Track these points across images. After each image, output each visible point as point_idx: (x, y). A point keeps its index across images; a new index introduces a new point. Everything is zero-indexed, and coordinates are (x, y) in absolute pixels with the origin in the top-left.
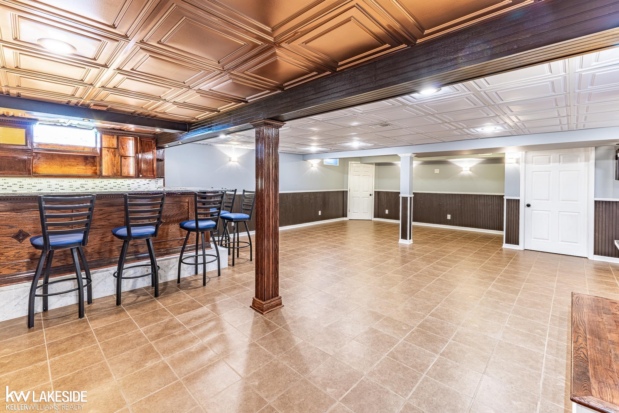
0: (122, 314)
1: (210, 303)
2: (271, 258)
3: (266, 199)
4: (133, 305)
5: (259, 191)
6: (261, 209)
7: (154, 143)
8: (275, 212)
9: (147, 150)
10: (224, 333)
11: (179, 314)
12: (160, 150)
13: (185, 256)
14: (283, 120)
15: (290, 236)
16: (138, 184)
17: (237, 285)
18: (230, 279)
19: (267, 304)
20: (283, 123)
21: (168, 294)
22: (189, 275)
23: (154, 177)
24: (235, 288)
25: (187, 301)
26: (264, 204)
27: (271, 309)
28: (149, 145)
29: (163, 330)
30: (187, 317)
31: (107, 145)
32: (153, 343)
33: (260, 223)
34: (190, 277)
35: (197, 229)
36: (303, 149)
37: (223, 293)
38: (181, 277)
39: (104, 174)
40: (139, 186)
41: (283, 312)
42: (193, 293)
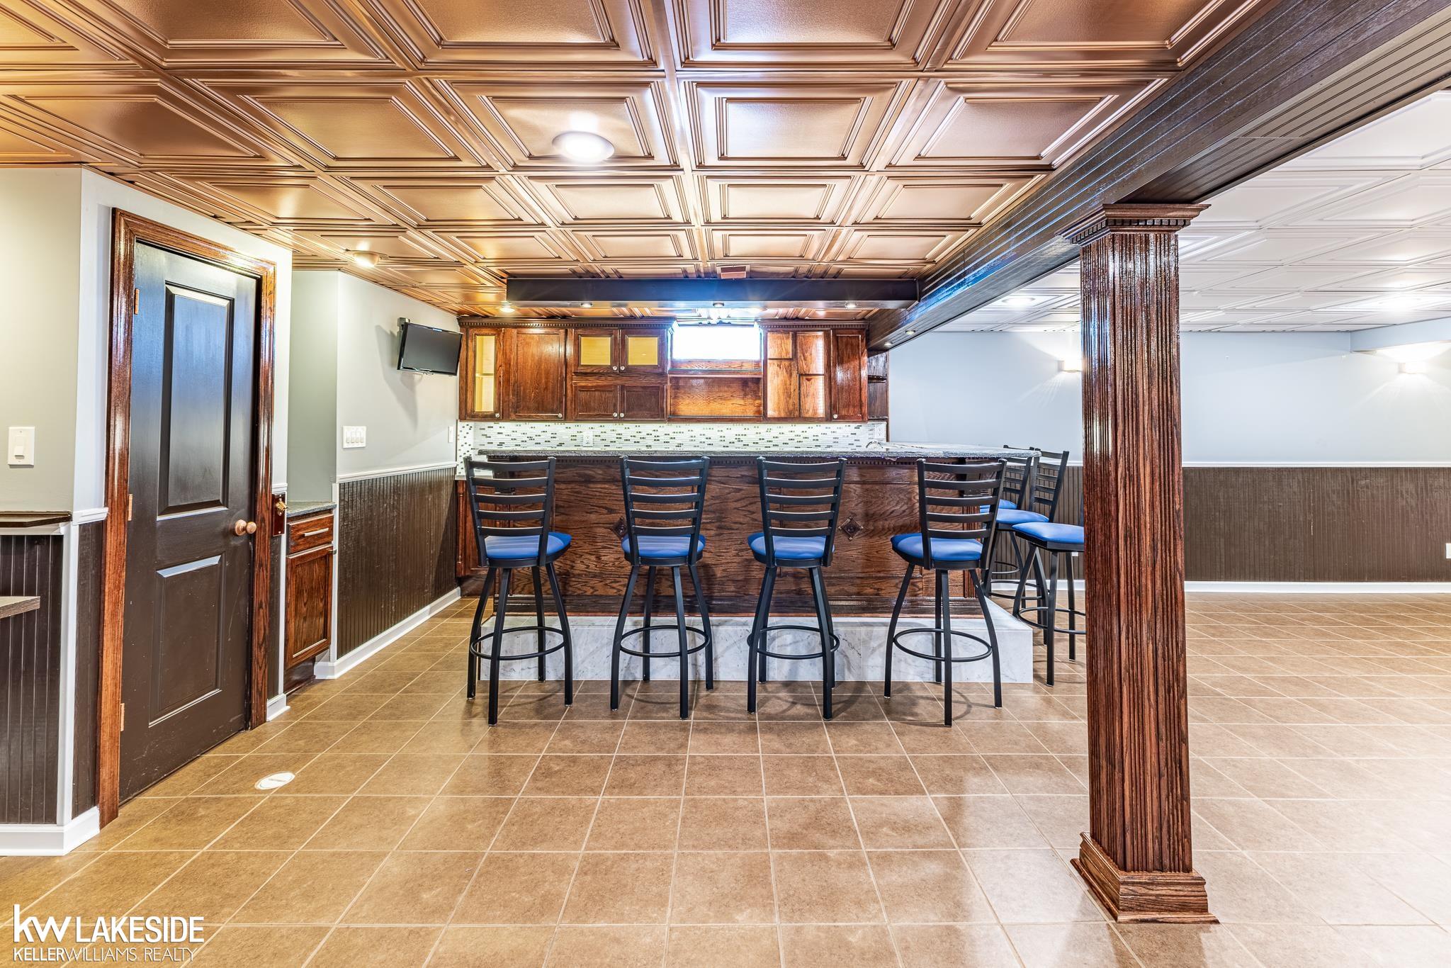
0: (749, 738)
1: (947, 791)
2: (1149, 714)
3: (1121, 492)
4: (777, 724)
5: (1097, 461)
6: (1104, 523)
7: (862, 341)
8: (1166, 544)
9: (849, 357)
10: (960, 925)
11: (860, 791)
12: (879, 355)
13: (903, 624)
14: (1195, 194)
15: (1293, 623)
16: (835, 435)
17: (1047, 758)
18: (1028, 725)
19: (1133, 884)
20: (1194, 206)
21: (853, 719)
22: (918, 680)
23: (863, 418)
24: (1037, 766)
25: (891, 758)
26: (1113, 508)
27: (1153, 910)
28: (852, 345)
29: (806, 827)
30: (874, 812)
31: (777, 353)
32: (774, 853)
33: (1099, 576)
34: (921, 684)
35: (926, 560)
36: (1343, 308)
37: (996, 769)
38: (894, 678)
39: (770, 413)
40: (836, 440)
41: (1207, 953)
42: (914, 737)
